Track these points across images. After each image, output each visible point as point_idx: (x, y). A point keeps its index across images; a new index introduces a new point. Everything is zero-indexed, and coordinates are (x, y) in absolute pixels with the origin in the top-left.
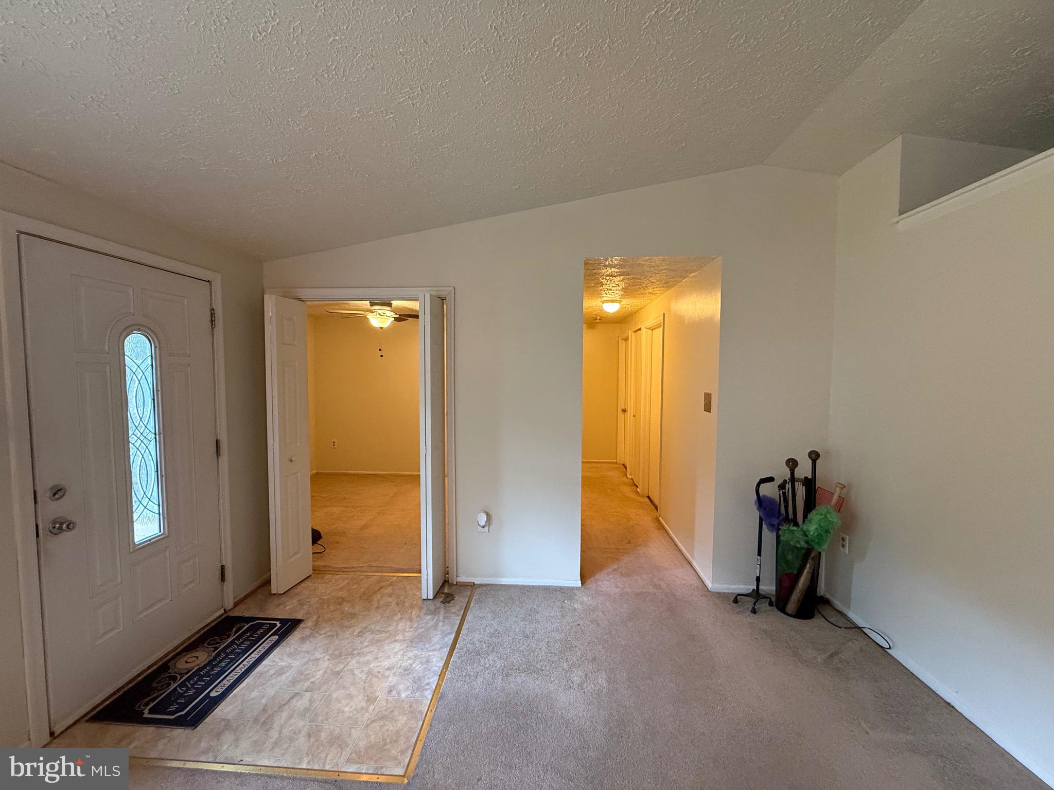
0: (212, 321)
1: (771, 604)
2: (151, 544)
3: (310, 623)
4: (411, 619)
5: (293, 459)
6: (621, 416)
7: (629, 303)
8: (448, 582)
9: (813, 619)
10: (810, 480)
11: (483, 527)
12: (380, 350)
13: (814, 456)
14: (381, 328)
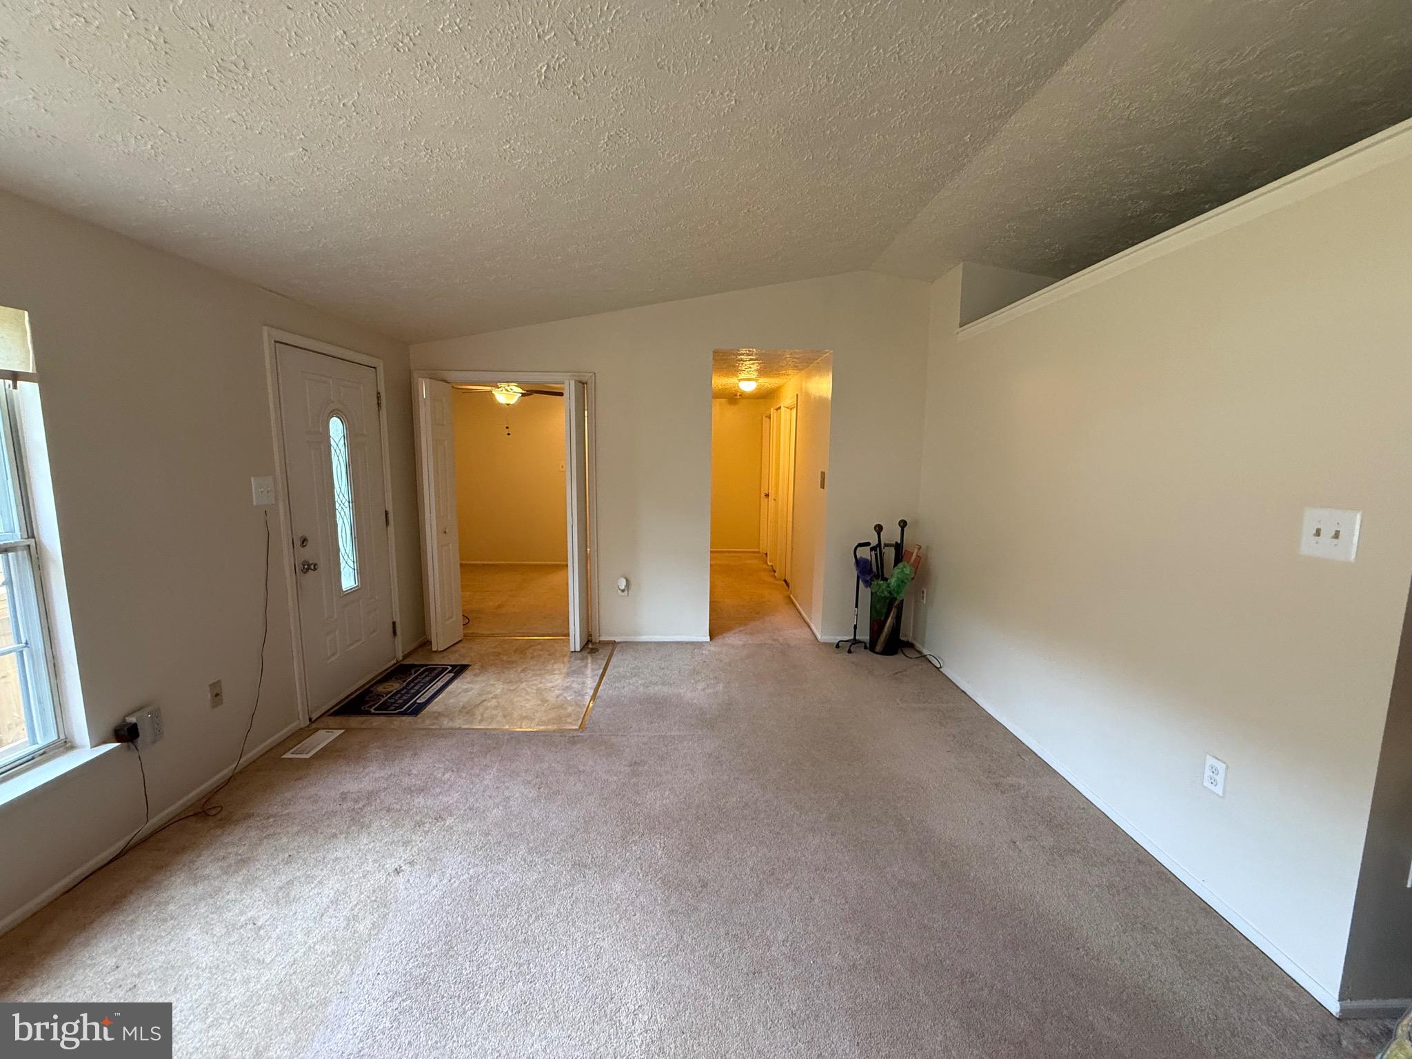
0: (379, 404)
1: (865, 648)
2: (352, 592)
3: (477, 666)
4: (563, 663)
5: (447, 531)
6: (764, 501)
7: (768, 382)
8: (591, 641)
9: (895, 656)
10: (900, 544)
11: (623, 591)
12: (507, 428)
13: (903, 524)
14: (508, 405)
